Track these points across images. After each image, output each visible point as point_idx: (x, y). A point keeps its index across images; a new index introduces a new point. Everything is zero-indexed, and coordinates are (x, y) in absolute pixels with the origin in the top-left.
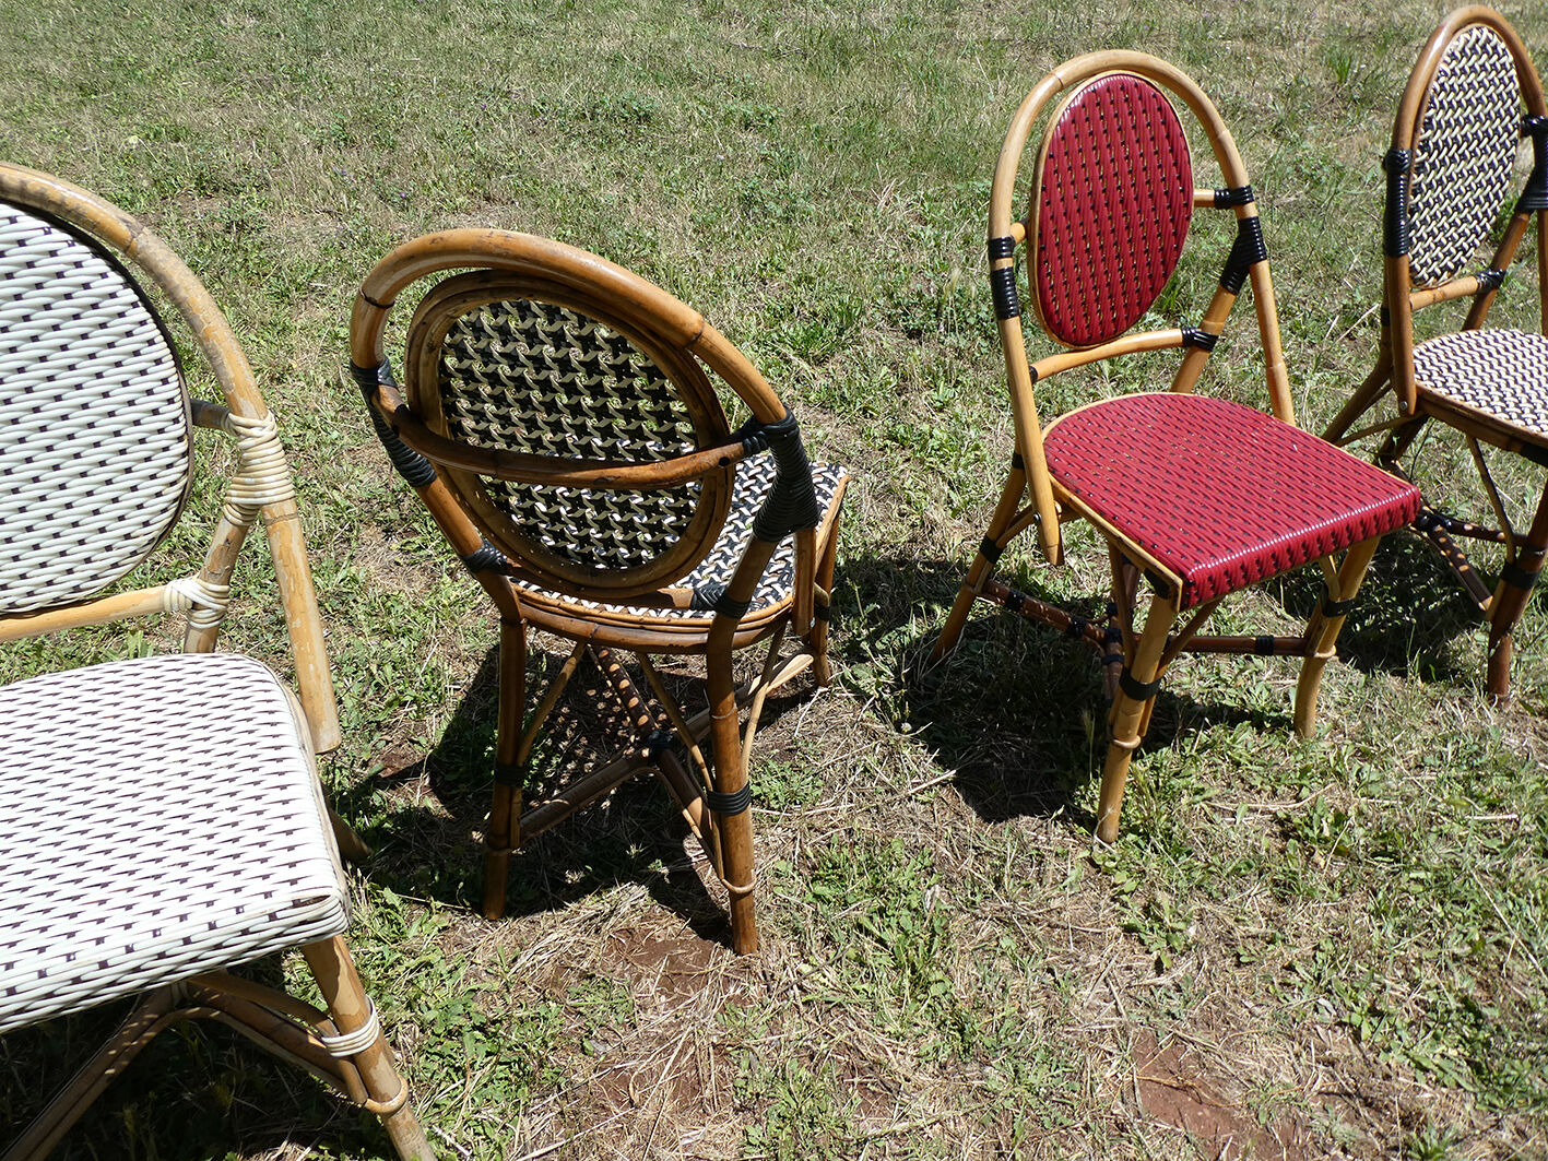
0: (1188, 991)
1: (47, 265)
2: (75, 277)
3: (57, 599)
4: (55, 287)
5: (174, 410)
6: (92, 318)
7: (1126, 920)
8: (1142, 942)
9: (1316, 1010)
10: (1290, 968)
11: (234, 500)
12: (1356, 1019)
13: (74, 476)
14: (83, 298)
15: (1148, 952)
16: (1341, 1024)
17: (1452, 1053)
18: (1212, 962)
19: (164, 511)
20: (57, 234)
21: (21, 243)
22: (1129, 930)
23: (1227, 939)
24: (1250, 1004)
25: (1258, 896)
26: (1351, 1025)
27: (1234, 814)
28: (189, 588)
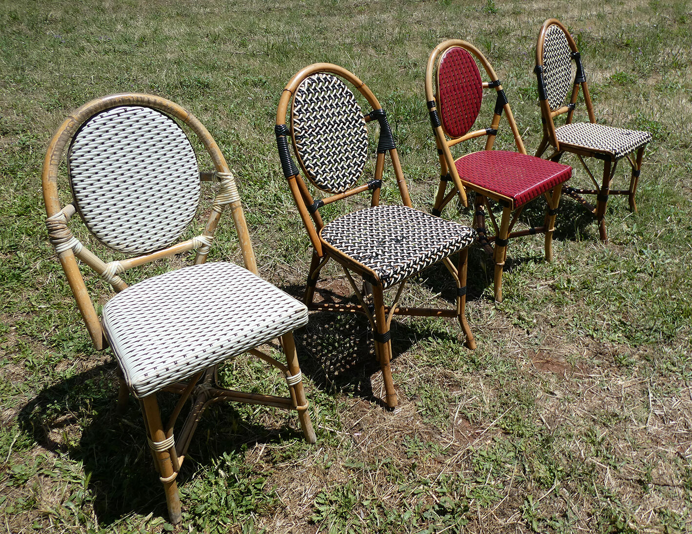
0: (540, 337)
1: (161, 127)
2: (169, 130)
3: (159, 247)
4: (164, 134)
5: (197, 174)
6: (173, 144)
7: (513, 322)
8: (521, 327)
9: (578, 334)
10: (567, 324)
11: (219, 203)
12: (591, 332)
13: (167, 200)
14: (171, 137)
15: (524, 330)
16: (587, 336)
17: (621, 335)
18: (544, 328)
19: (194, 211)
20: (163, 117)
21: (153, 120)
22: (515, 325)
23: (546, 320)
24: (559, 337)
25: (551, 307)
26: (590, 335)
27: (536, 287)
28: (201, 239)
